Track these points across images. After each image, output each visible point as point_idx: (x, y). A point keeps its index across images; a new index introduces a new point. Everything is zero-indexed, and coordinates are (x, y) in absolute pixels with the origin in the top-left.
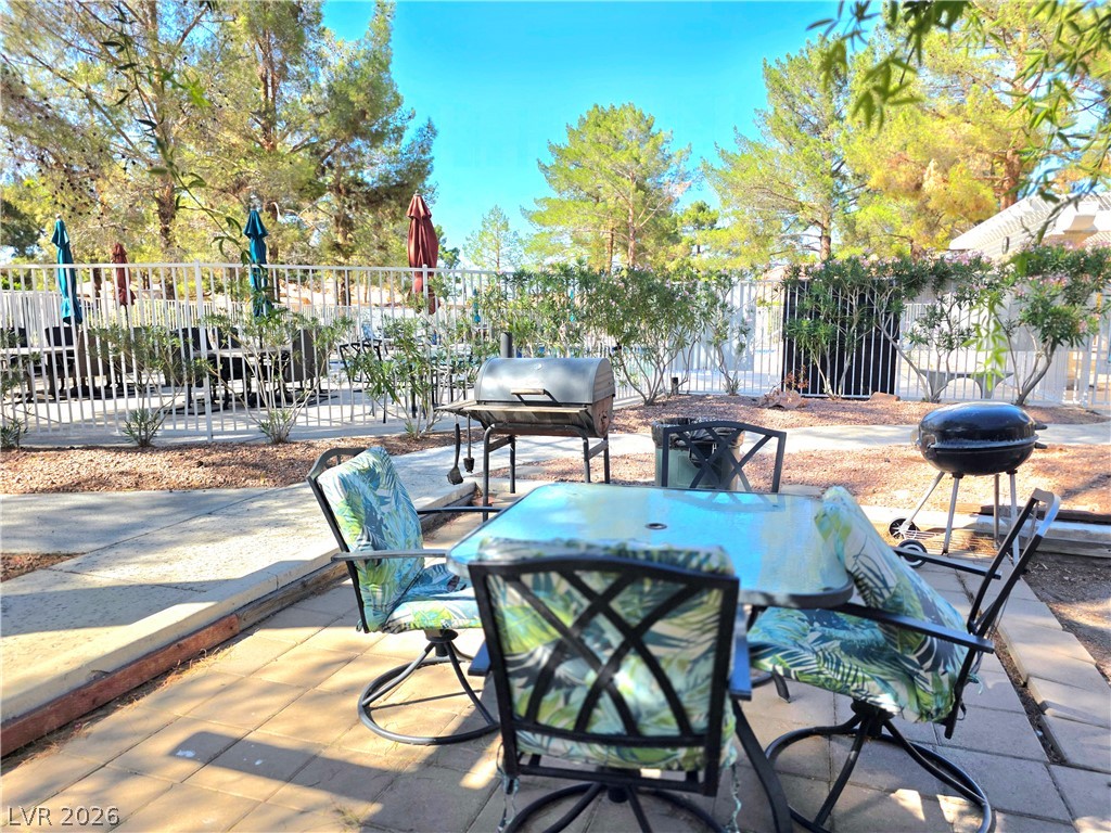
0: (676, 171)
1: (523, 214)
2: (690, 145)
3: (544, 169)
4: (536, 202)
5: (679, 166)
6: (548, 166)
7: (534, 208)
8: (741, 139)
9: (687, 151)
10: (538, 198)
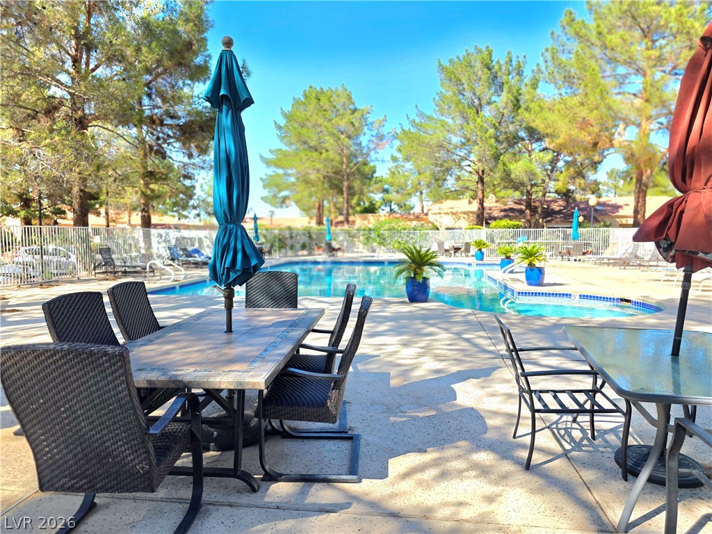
0: (377, 134)
1: (262, 160)
2: (385, 116)
3: (279, 127)
4: (271, 151)
5: (378, 130)
6: (282, 125)
7: (271, 156)
8: (421, 114)
9: (383, 121)
10: (273, 149)
